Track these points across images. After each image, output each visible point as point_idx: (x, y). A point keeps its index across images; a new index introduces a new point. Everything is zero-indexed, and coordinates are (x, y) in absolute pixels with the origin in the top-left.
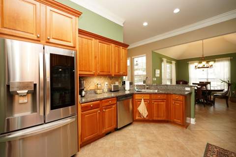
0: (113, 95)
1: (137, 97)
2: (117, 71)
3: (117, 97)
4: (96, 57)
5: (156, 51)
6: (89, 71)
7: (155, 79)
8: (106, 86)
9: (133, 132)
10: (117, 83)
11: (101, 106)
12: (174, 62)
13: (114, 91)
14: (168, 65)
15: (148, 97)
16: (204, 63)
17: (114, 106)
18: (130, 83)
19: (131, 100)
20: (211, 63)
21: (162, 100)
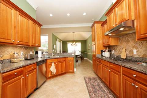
0: (29, 62)
1: (49, 61)
2: (34, 43)
3: (37, 63)
4: (15, 27)
5: (54, 34)
6: (8, 39)
8: (22, 55)
9: (49, 86)
10: (31, 53)
11: (24, 72)
12: (61, 42)
13: (30, 59)
14: (59, 43)
15: (56, 60)
16: (75, 43)
17: (35, 70)
18: (42, 52)
19: (44, 65)
20: (77, 43)
21: (63, 61)
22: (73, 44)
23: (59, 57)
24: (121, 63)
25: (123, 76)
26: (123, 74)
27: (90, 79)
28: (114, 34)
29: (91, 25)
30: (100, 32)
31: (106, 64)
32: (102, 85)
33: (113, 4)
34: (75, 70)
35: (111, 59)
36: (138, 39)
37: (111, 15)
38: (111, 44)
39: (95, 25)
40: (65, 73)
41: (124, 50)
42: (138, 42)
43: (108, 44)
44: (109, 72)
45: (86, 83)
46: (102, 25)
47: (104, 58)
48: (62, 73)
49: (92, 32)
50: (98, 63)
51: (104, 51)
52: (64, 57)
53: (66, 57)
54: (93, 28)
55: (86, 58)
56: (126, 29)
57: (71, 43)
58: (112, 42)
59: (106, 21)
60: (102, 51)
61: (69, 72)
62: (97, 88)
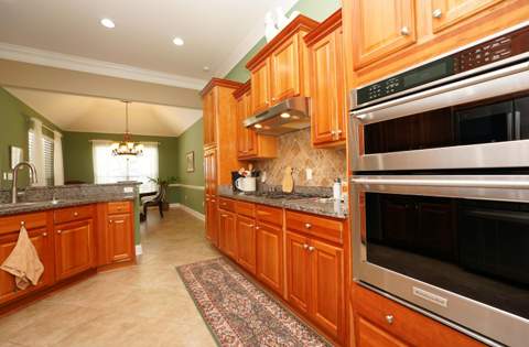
7: (10, 176)
12: (58, 135)
14: (44, 140)
15: (41, 221)
16: (130, 145)
20: (140, 147)
21: (84, 220)
22: (124, 149)
23: (55, 202)
24: (284, 202)
25: (289, 232)
26: (288, 229)
27: (198, 271)
28: (267, 128)
29: (201, 85)
30: (229, 116)
31: (247, 212)
32: (236, 276)
33: (268, 41)
34: (139, 249)
35: (260, 195)
36: (315, 144)
37: (260, 71)
38: (260, 155)
39: (216, 89)
40: (91, 272)
41: (288, 170)
42: (315, 151)
43: (251, 153)
44: (257, 231)
45: (187, 284)
46: (237, 95)
47: (241, 194)
48: (78, 270)
49: (205, 110)
50: (223, 214)
51: (240, 176)
52: (85, 201)
53: (95, 204)
54: (209, 97)
55: (178, 205)
56: (295, 117)
57: (116, 145)
58: (263, 149)
59: (249, 83)
60: (236, 176)
61: (114, 264)
62: (224, 288)
